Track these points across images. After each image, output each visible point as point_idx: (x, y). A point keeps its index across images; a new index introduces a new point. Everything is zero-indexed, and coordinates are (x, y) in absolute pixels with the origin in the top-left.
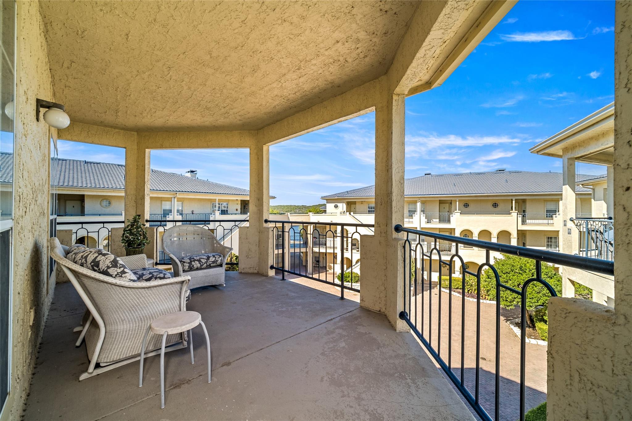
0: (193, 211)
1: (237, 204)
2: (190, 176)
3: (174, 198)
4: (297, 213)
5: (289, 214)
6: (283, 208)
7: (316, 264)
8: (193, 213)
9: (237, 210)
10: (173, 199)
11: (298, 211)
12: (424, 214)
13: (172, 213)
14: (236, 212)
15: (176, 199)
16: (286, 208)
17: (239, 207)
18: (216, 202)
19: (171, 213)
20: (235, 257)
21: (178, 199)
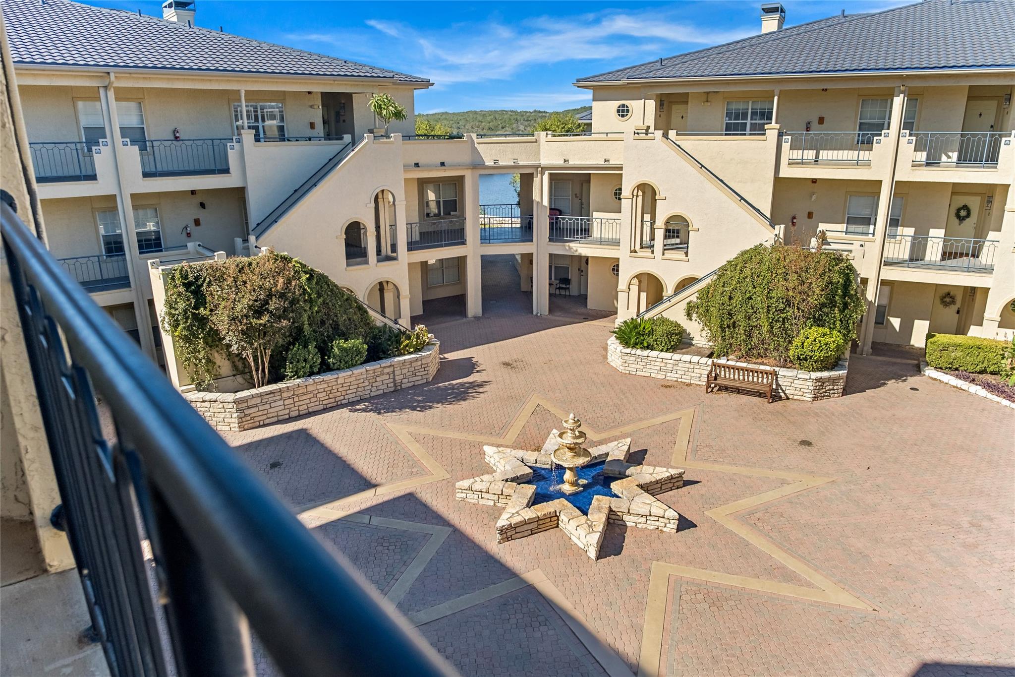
0: (175, 131)
1: (312, 107)
2: (175, 19)
3: (106, 88)
4: (519, 135)
5: (474, 136)
6: (480, 118)
7: (560, 288)
8: (176, 138)
9: (312, 126)
10: (102, 91)
11: (522, 128)
12: (910, 135)
13: (109, 139)
14: (309, 133)
15: (111, 94)
16: (489, 119)
17: (317, 115)
18: (240, 100)
19: (105, 138)
20: (306, 273)
21: (117, 90)
